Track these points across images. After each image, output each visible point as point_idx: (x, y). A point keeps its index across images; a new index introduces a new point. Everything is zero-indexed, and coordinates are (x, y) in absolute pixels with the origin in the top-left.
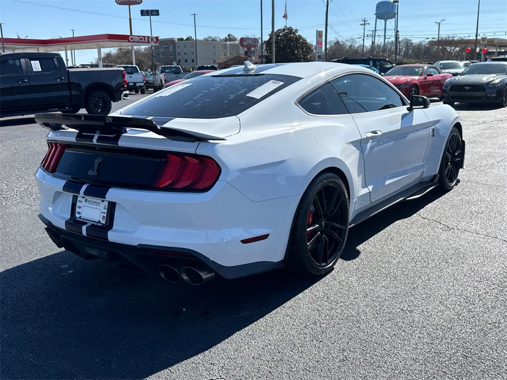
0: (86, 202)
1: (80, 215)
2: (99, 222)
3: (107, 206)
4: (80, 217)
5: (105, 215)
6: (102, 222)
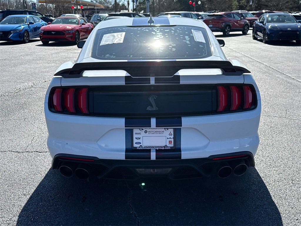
1: (139, 145)
2: (166, 146)
3: (172, 132)
4: (141, 146)
5: (172, 140)
6: (169, 146)
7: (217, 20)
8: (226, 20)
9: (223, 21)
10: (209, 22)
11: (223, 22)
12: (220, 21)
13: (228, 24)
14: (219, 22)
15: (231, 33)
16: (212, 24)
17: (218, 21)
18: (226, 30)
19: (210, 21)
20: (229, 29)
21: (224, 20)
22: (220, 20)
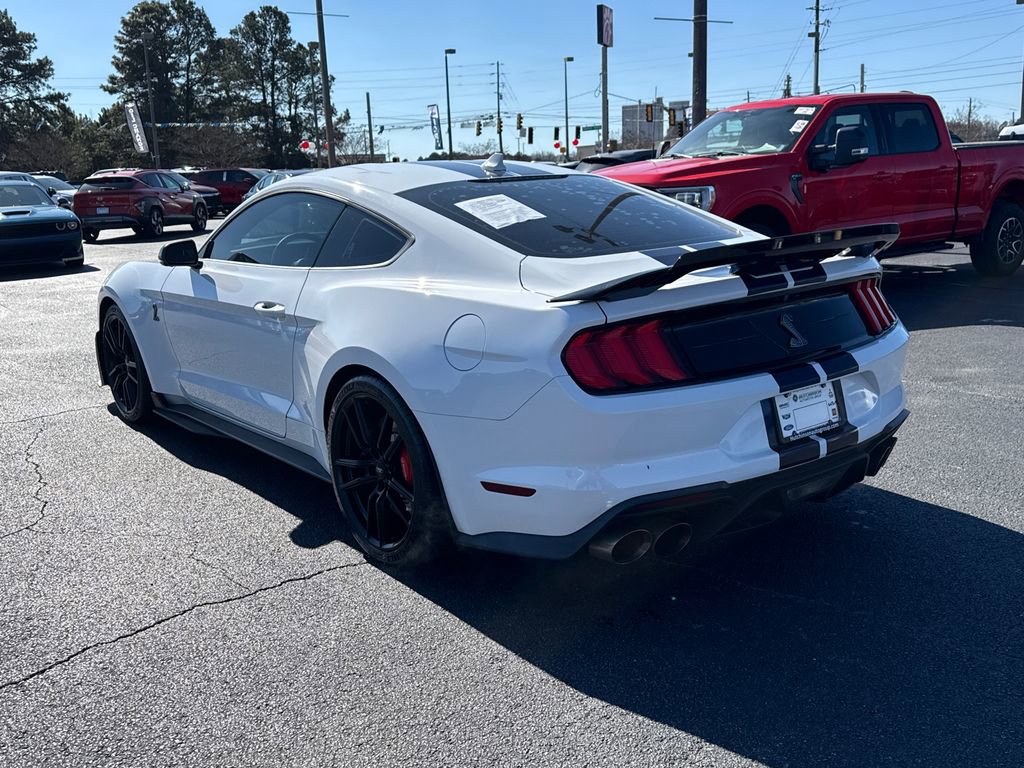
0: (796, 401)
1: (791, 431)
2: (830, 423)
3: (832, 391)
4: (794, 433)
5: (835, 406)
6: (834, 421)
7: (118, 194)
8: (147, 192)
9: (141, 196)
10: (95, 200)
11: (140, 200)
12: (131, 197)
13: (156, 204)
14: (127, 200)
15: (166, 229)
16: (106, 206)
17: (127, 196)
18: (153, 222)
19: (100, 198)
20: (160, 219)
21: (140, 193)
22: (128, 193)
